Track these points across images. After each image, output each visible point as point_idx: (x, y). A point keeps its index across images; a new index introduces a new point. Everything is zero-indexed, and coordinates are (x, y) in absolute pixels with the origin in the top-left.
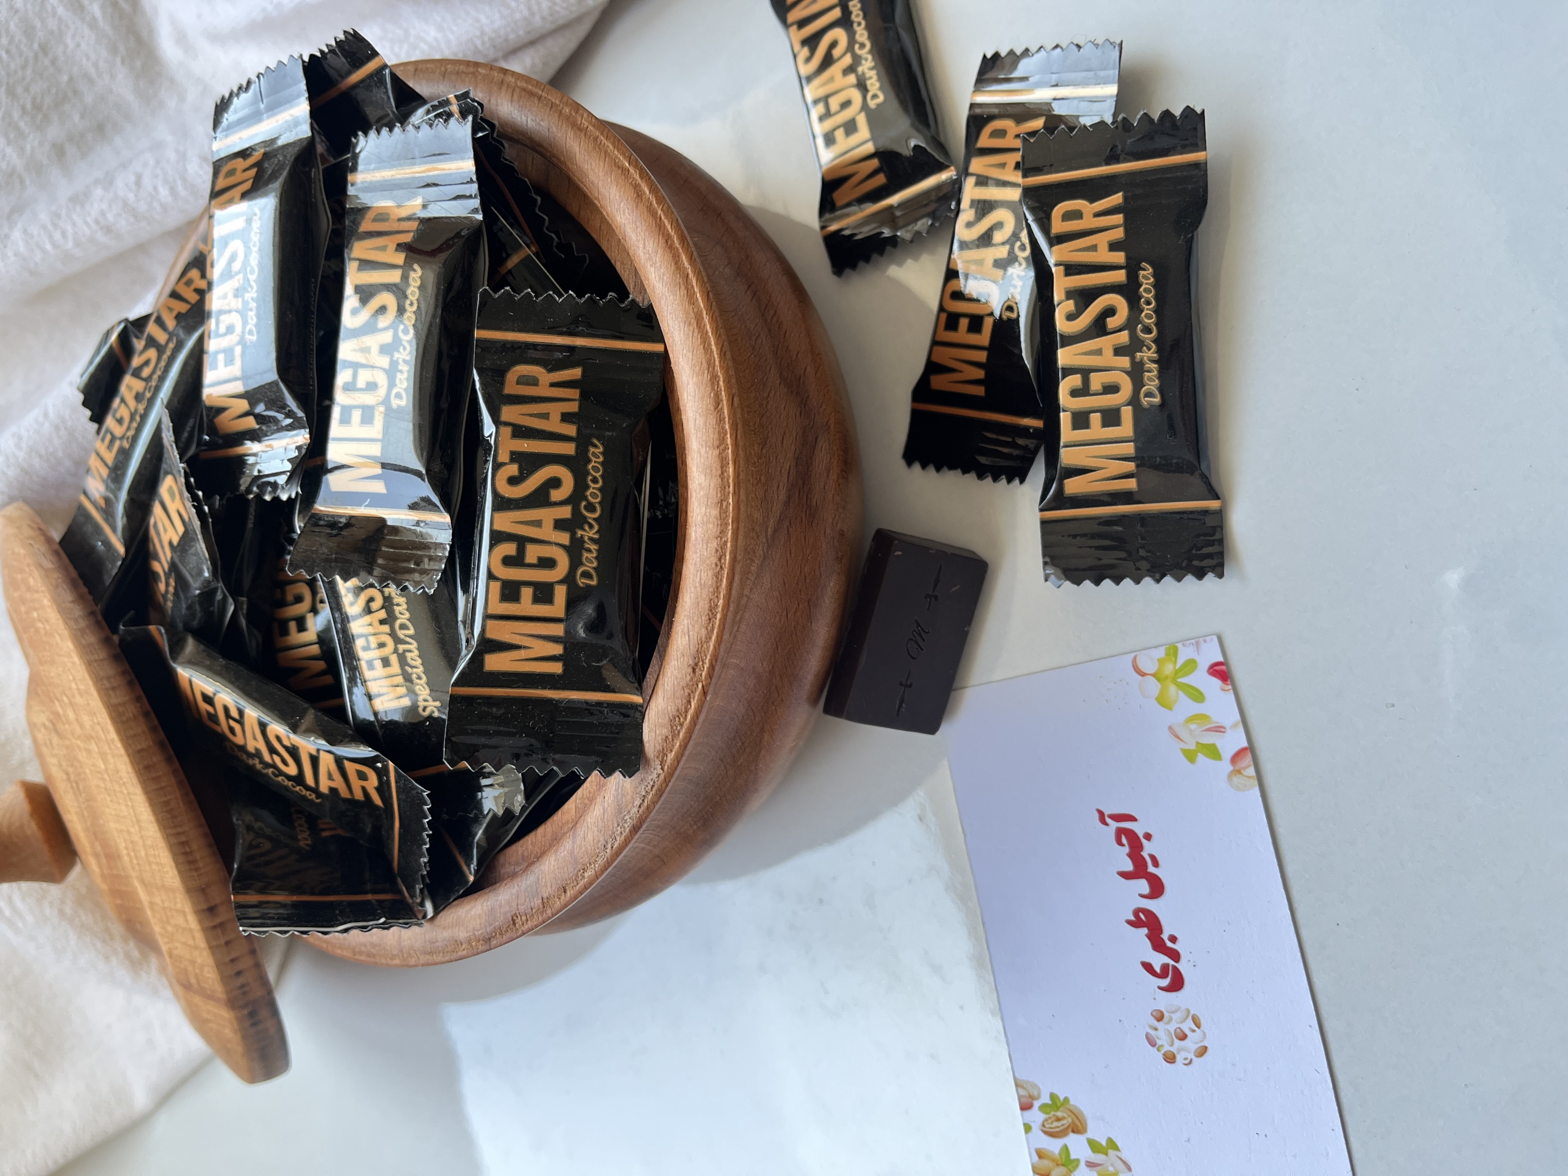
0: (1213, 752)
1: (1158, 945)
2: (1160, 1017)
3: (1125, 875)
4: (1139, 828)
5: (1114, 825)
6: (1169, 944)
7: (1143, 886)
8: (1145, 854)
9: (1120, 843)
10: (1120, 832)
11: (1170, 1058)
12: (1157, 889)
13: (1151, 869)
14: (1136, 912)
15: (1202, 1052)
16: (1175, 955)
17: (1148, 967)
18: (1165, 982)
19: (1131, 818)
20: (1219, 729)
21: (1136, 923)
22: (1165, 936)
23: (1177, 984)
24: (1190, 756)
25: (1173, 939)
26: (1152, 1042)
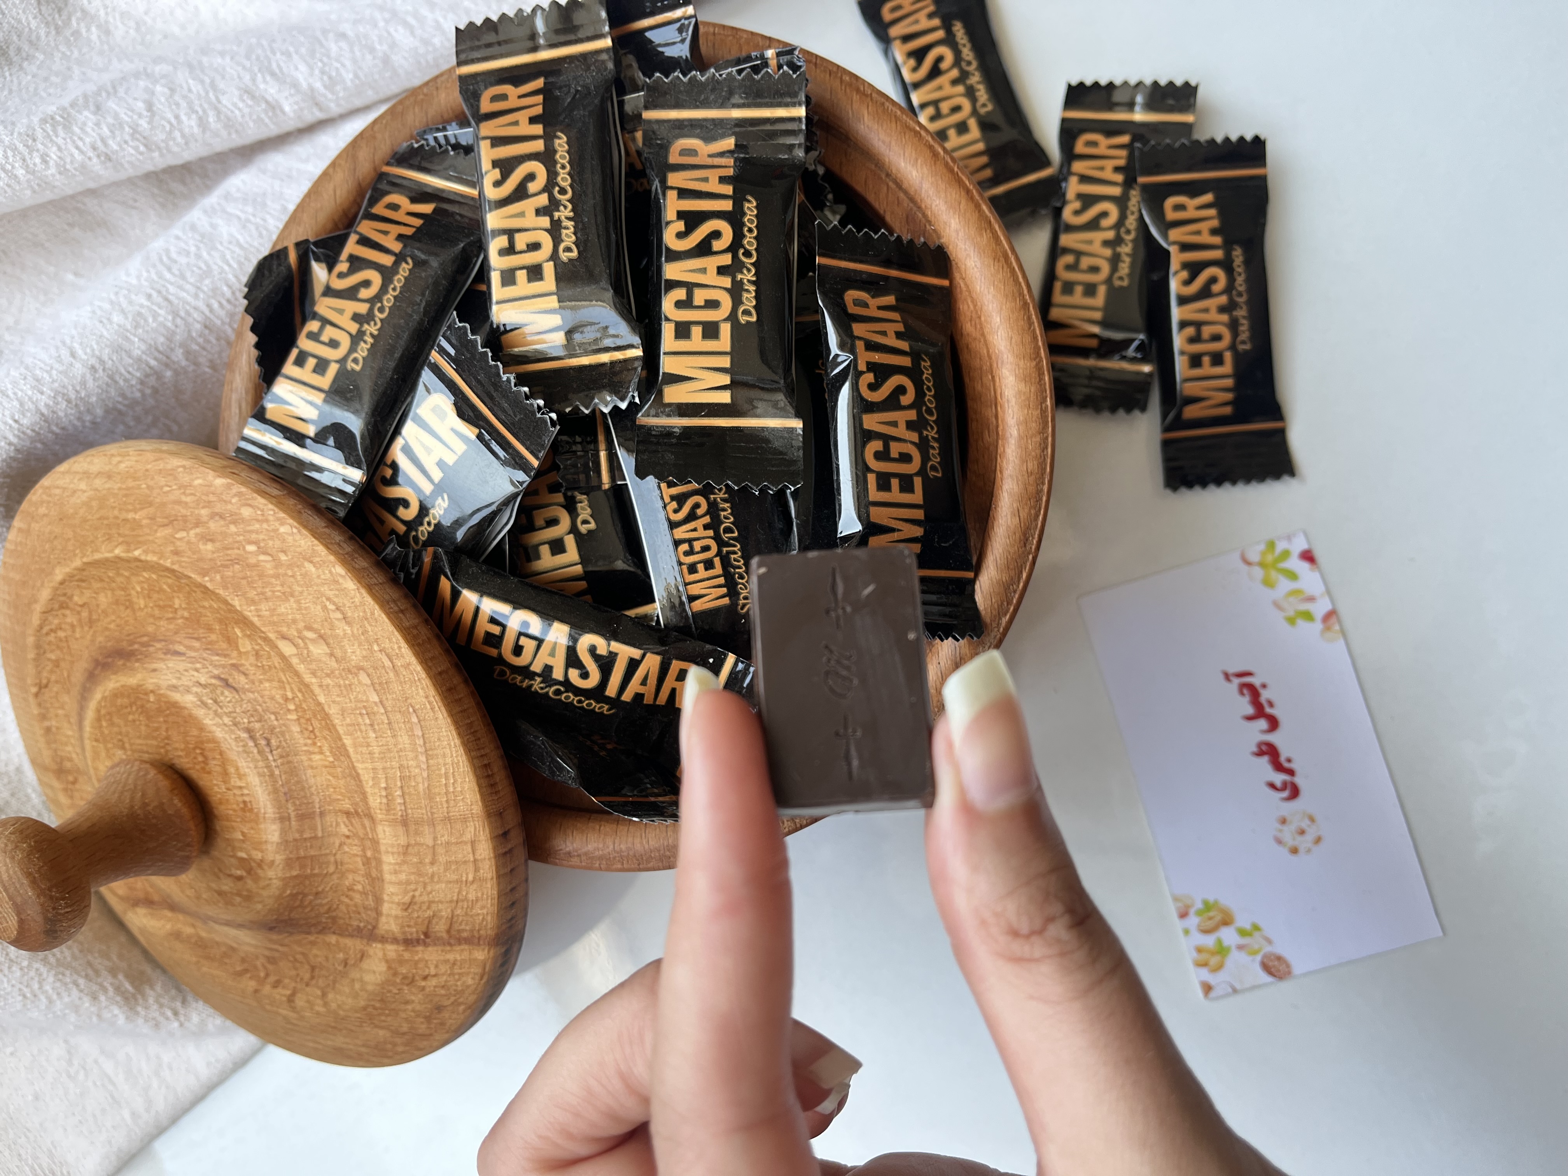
0: (1308, 616)
1: (1278, 766)
2: (1284, 821)
3: (1250, 718)
4: (1256, 681)
5: (1237, 681)
6: (1286, 765)
7: (1263, 724)
8: (1263, 699)
9: (1242, 694)
10: (1243, 686)
11: (1294, 851)
12: (1274, 724)
13: (1268, 710)
14: (1260, 745)
15: (1318, 840)
16: (1291, 772)
17: (1272, 786)
18: (1286, 794)
19: (1249, 674)
20: (1311, 599)
21: (1260, 753)
22: (1282, 759)
23: (1295, 792)
24: (1291, 621)
25: (1289, 760)
26: (1279, 841)
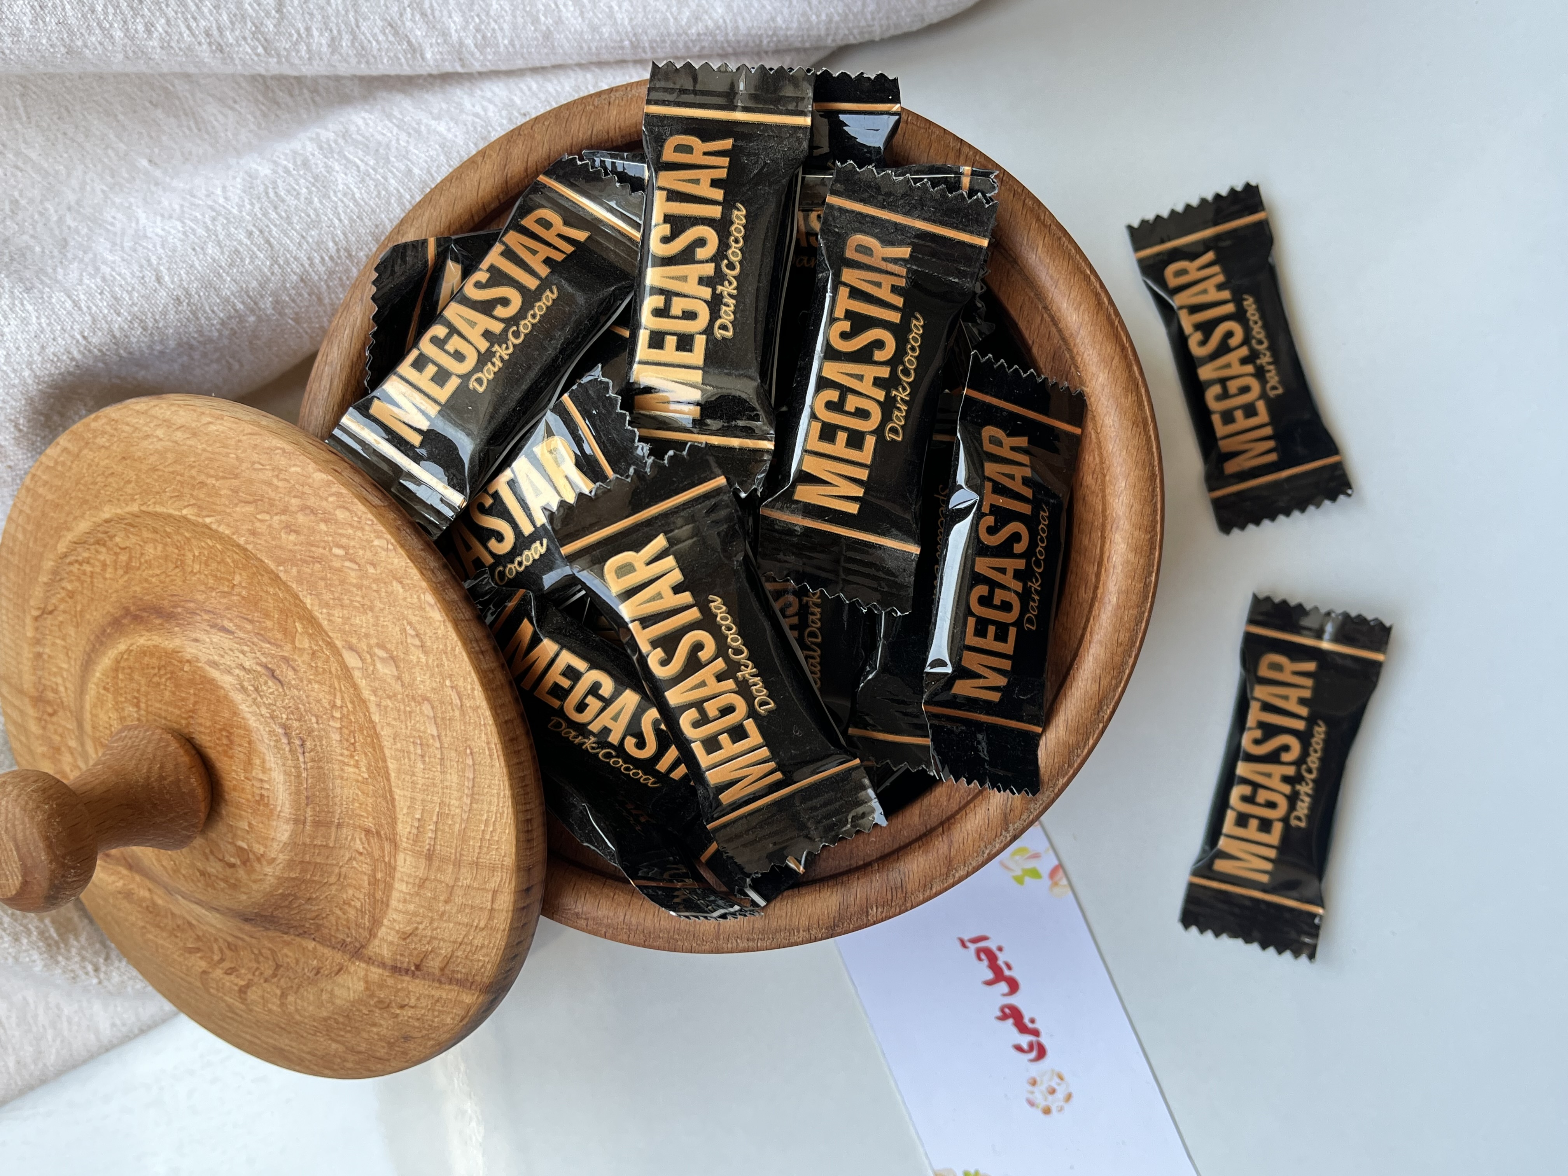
0: (1035, 874)
1: (1022, 1028)
2: (1034, 1083)
3: (989, 983)
4: (992, 945)
5: (973, 947)
6: (1030, 1026)
7: (1003, 987)
8: (1000, 963)
9: (980, 959)
10: (978, 952)
11: (1047, 1111)
12: (1014, 986)
13: (1007, 973)
14: (1002, 1009)
15: (1069, 1097)
16: (1036, 1033)
17: (1019, 1048)
18: (1033, 1055)
19: (984, 938)
20: (1036, 856)
21: (1004, 1017)
22: (1026, 1020)
23: (1042, 1053)
24: (1019, 880)
25: (1032, 1021)
26: (1032, 1104)
